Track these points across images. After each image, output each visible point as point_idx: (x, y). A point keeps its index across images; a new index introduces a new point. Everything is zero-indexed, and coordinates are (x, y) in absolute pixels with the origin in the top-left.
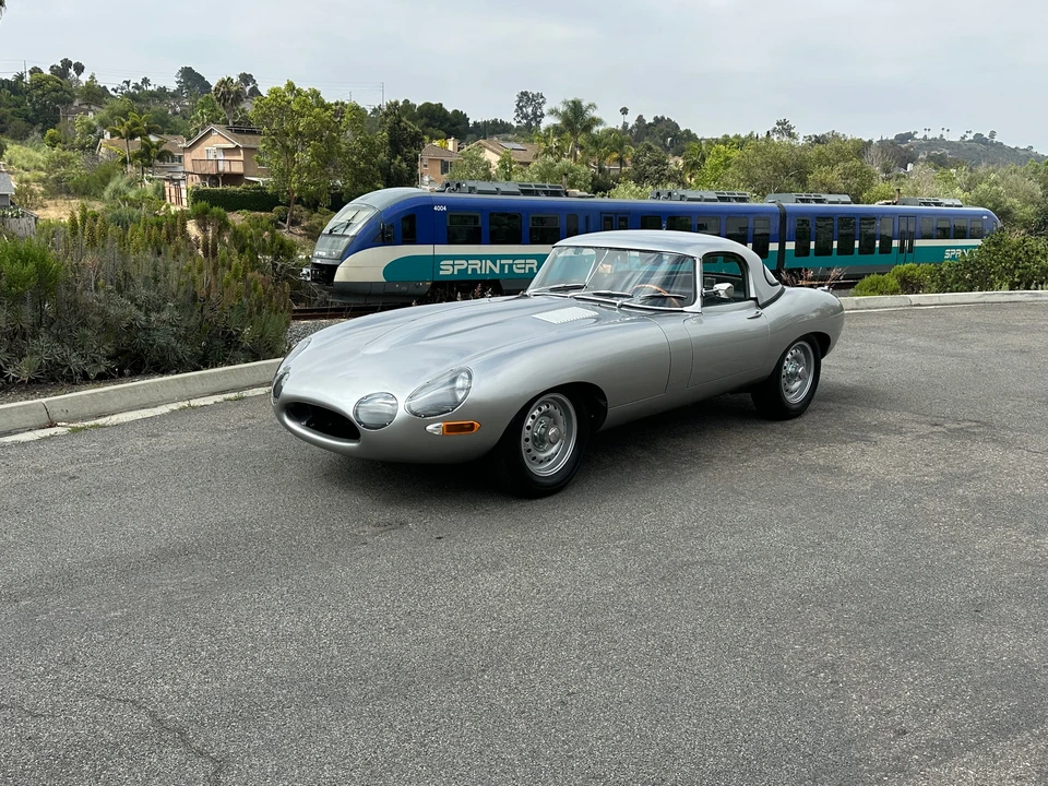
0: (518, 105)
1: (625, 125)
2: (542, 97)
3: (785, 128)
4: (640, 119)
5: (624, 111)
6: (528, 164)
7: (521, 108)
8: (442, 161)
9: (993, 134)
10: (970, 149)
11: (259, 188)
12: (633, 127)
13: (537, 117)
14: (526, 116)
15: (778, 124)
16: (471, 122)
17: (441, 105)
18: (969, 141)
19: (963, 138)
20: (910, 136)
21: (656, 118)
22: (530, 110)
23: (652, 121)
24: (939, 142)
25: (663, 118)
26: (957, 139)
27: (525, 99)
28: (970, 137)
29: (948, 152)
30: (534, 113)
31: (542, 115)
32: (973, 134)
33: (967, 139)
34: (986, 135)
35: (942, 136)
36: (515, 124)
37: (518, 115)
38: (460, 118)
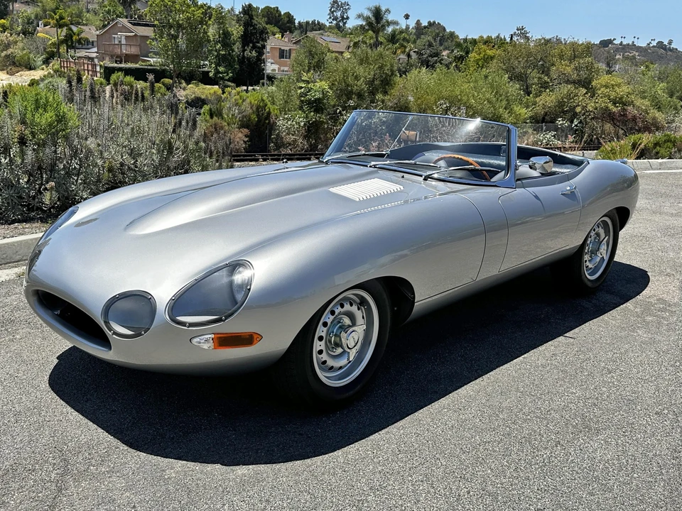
0: (330, 10)
1: (408, 27)
2: (348, 5)
3: (522, 32)
4: (418, 23)
5: (407, 17)
6: (342, 53)
7: (333, 12)
8: (280, 49)
9: (670, 42)
10: (653, 53)
11: (151, 65)
12: (413, 28)
13: (344, 19)
14: (335, 19)
15: (518, 30)
16: (297, 22)
17: (277, 8)
18: (653, 47)
19: (649, 44)
20: (610, 42)
21: (429, 23)
22: (338, 14)
23: (427, 24)
24: (632, 47)
25: (434, 22)
26: (644, 45)
27: (335, 5)
28: (654, 43)
29: (637, 54)
30: (342, 17)
31: (348, 18)
32: (656, 42)
33: (651, 45)
34: (666, 43)
35: (633, 42)
36: (328, 24)
37: (330, 18)
38: (290, 18)
